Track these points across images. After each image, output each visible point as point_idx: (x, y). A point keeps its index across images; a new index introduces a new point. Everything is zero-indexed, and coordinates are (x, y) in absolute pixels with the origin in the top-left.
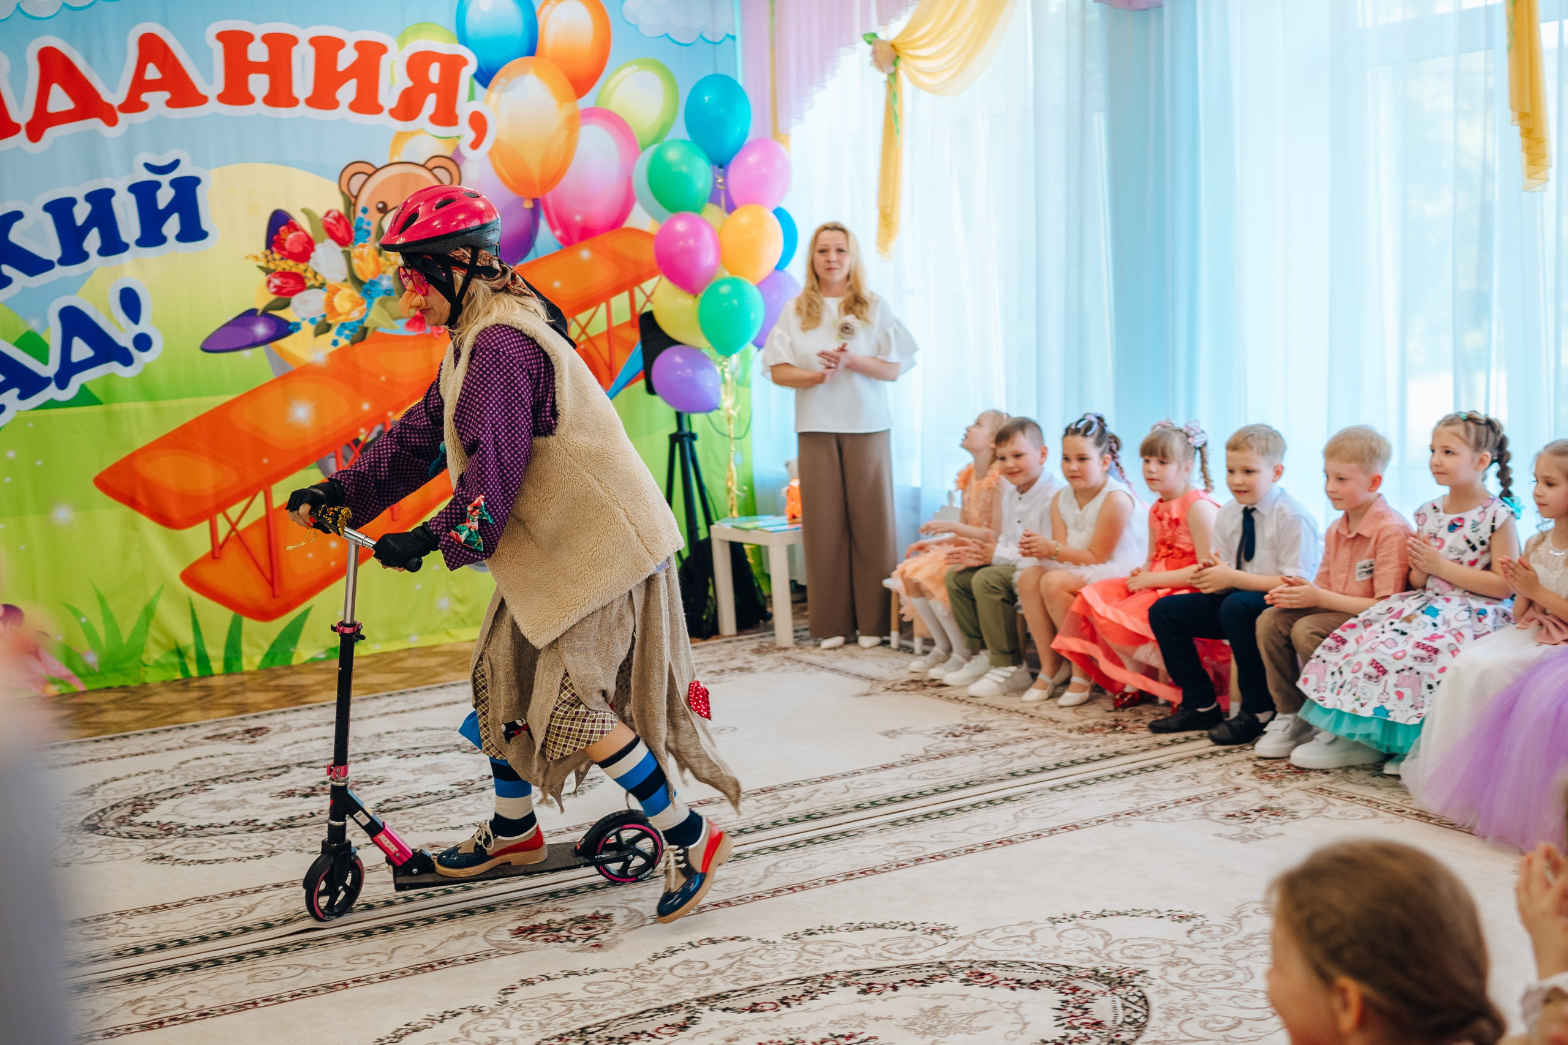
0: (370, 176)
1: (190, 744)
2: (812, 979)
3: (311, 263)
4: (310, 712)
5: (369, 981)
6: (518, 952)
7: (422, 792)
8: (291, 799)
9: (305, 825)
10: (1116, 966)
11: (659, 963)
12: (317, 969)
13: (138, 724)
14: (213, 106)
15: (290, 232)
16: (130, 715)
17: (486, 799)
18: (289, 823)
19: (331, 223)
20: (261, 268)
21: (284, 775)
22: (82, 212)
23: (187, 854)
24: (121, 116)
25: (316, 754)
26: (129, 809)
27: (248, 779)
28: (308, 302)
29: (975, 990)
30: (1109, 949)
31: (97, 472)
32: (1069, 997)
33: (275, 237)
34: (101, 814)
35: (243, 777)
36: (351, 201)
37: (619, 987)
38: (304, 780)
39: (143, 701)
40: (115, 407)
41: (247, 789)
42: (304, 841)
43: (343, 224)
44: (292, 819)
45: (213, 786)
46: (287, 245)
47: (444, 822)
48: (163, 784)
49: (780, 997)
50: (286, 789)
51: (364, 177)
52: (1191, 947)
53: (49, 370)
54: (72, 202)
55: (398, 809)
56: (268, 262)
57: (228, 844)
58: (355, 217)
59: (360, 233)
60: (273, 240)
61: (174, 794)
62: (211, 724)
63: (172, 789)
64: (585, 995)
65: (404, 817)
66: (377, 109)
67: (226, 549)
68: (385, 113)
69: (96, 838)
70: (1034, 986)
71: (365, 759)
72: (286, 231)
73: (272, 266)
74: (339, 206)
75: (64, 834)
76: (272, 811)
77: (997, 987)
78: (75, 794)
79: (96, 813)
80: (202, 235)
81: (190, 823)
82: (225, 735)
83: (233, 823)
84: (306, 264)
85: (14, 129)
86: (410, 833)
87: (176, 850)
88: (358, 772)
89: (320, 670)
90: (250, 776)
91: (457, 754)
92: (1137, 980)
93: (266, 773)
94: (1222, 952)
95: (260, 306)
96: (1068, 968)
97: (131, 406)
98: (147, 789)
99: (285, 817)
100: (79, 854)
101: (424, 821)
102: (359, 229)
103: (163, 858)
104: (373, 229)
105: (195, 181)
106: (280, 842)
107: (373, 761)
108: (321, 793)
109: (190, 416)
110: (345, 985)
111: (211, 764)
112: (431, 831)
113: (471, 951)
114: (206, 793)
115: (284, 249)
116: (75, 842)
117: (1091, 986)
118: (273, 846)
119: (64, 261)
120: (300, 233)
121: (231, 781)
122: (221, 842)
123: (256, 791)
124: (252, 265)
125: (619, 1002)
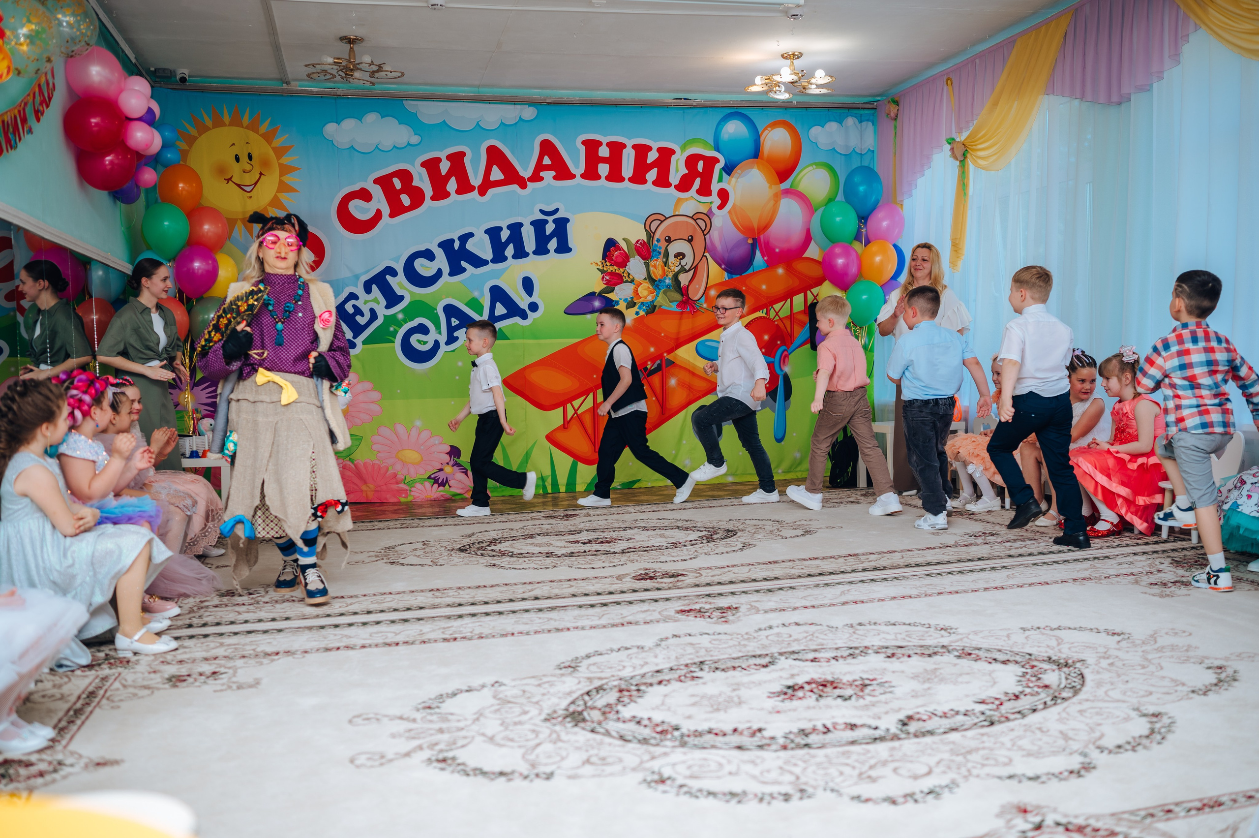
0: (662, 221)
2: (856, 648)
3: (627, 267)
5: (583, 628)
6: (676, 621)
10: (1064, 656)
11: (760, 633)
12: (555, 620)
14: (578, 180)
15: (615, 250)
19: (639, 245)
20: (598, 269)
22: (505, 235)
24: (529, 183)
25: (598, 526)
26: (487, 543)
27: (557, 535)
28: (624, 290)
29: (965, 663)
30: (1060, 647)
32: (1029, 671)
33: (608, 253)
34: (471, 545)
35: (554, 534)
36: (651, 235)
37: (731, 643)
38: (587, 537)
40: (517, 341)
41: (554, 539)
42: (575, 563)
43: (645, 248)
44: (572, 553)
45: (537, 537)
46: (614, 258)
48: (510, 534)
49: (833, 655)
50: (575, 540)
51: (659, 222)
52: (1119, 649)
54: (500, 229)
56: (603, 266)
57: (533, 562)
58: (653, 244)
62: (548, 511)
63: (514, 537)
64: (710, 645)
66: (668, 185)
67: (571, 422)
68: (672, 187)
69: (463, 555)
70: (1004, 662)
71: (625, 530)
73: (605, 269)
75: (447, 552)
77: (979, 662)
78: (462, 536)
79: (469, 544)
80: (569, 249)
82: (553, 516)
83: (540, 553)
84: (624, 268)
87: (503, 563)
90: (558, 533)
92: (1078, 665)
93: (567, 533)
94: (1141, 654)
95: (597, 291)
96: (1030, 655)
98: (501, 536)
99: (569, 552)
101: (646, 558)
103: (494, 565)
105: (567, 220)
106: (562, 562)
107: (628, 531)
108: (594, 543)
109: (556, 349)
110: (568, 629)
111: (540, 528)
113: (648, 619)
114: (531, 539)
115: (612, 259)
117: (1045, 666)
119: (493, 260)
120: (621, 250)
124: (594, 267)
125: (730, 651)
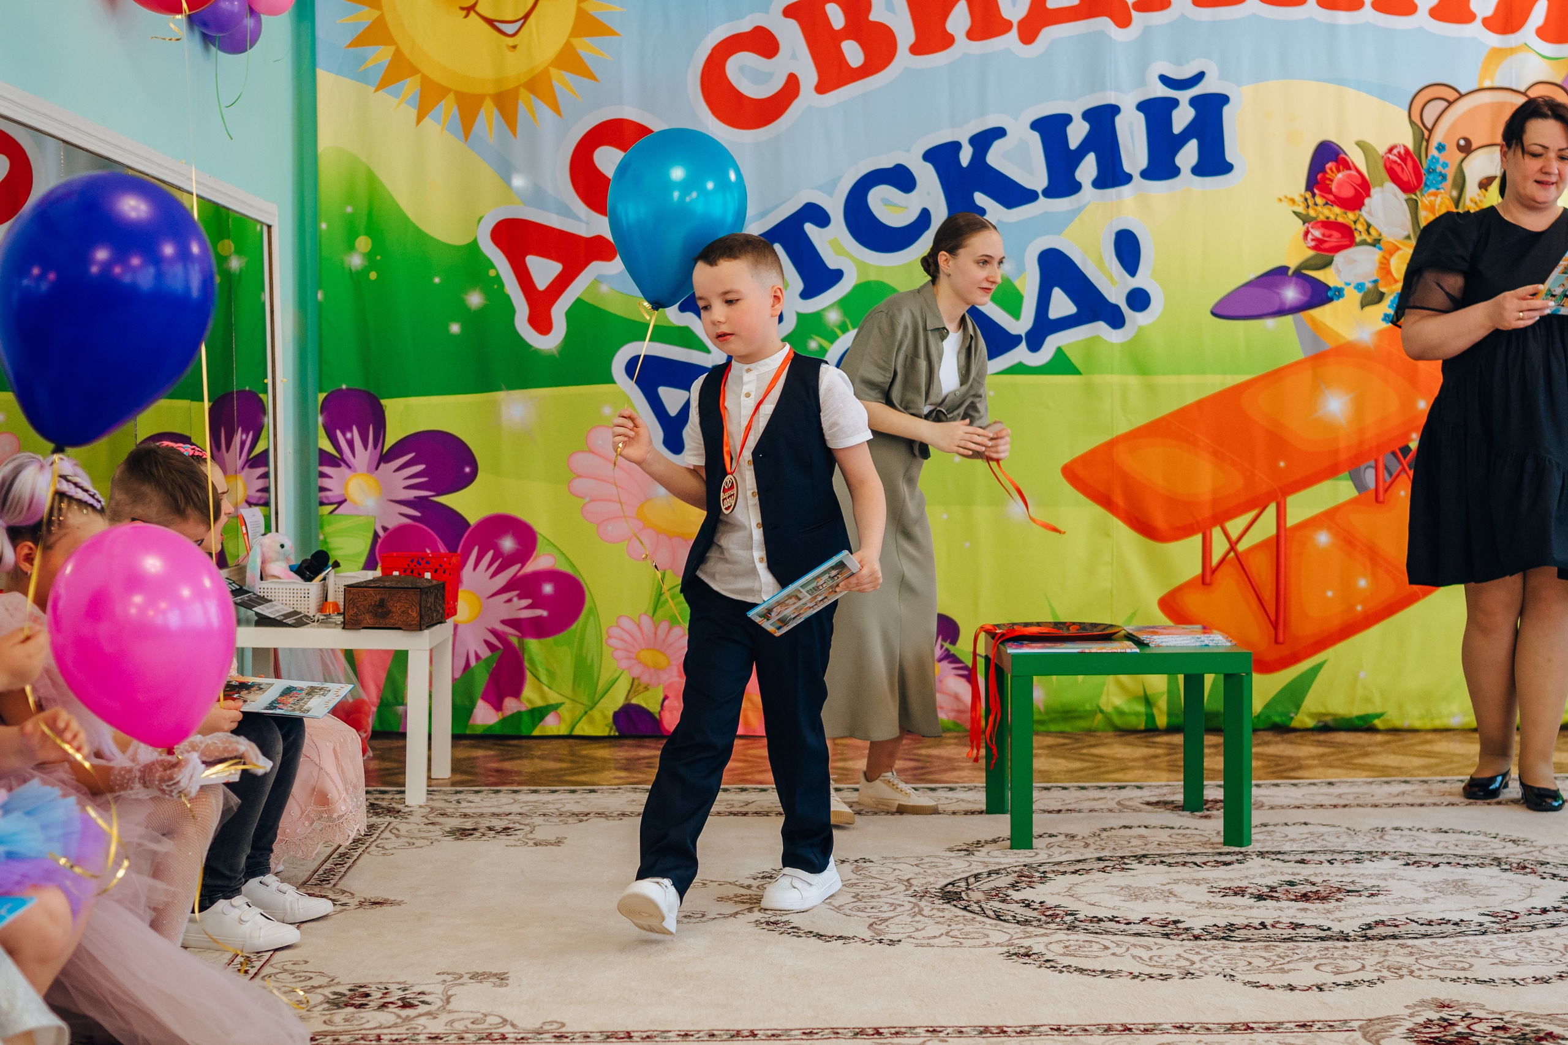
0: (1450, 103)
1: (1122, 806)
3: (1364, 212)
4: (1294, 788)
7: (1435, 917)
8: (1239, 897)
9: (1248, 940)
13: (1068, 776)
14: (1253, 5)
15: (1339, 171)
16: (1063, 764)
17: (1535, 944)
18: (1228, 933)
19: (1395, 162)
20: (1295, 213)
21: (1236, 865)
22: (1077, 133)
23: (1064, 955)
24: (1134, 13)
25: (1288, 843)
26: (1011, 879)
27: (1185, 864)
28: (1355, 261)
31: (1066, 459)
33: (1319, 176)
34: (972, 880)
35: (1180, 859)
36: (1423, 133)
38: (1262, 876)
39: (1085, 751)
40: (1097, 378)
41: (1179, 876)
42: (1242, 964)
43: (1410, 163)
44: (1231, 927)
45: (1135, 865)
46: (1334, 187)
47: (1464, 969)
48: (1070, 852)
50: (1234, 885)
51: (1445, 104)
53: (1021, 326)
54: (1067, 119)
55: (1394, 937)
56: (1308, 207)
57: (1128, 949)
58: (1427, 157)
59: (1431, 177)
60: (1316, 181)
61: (1078, 868)
62: (1158, 787)
63: (1079, 861)
65: (1402, 951)
66: (1469, 17)
67: (1219, 574)
68: (1478, 23)
69: (950, 911)
71: (1358, 861)
72: (1334, 169)
73: (1312, 213)
74: (1406, 139)
75: (913, 900)
76: (1207, 910)
78: (951, 850)
79: (967, 879)
80: (1227, 168)
81: (1085, 912)
82: (1172, 802)
83: (1144, 920)
84: (1357, 212)
85: (1006, 26)
86: (1408, 978)
87: (1051, 947)
88: (1342, 876)
89: (1319, 741)
90: (1188, 859)
91: (1495, 870)
93: (1211, 859)
95: (1293, 264)
97: (1116, 379)
98: (1046, 856)
99: (1222, 923)
100: (917, 930)
101: (1433, 962)
102: (1430, 171)
103: (1027, 955)
104: (1450, 172)
105: (1224, 99)
106: (1205, 959)
107: (1367, 863)
108: (1284, 897)
109: (1191, 398)
111: (1141, 837)
112: (1442, 980)
114: (1123, 873)
115: (1330, 192)
116: (920, 912)
118: (1193, 963)
119: (1049, 193)
120: (1354, 172)
121: (1162, 862)
122: (1118, 945)
123: (1190, 882)
124: (1287, 209)
